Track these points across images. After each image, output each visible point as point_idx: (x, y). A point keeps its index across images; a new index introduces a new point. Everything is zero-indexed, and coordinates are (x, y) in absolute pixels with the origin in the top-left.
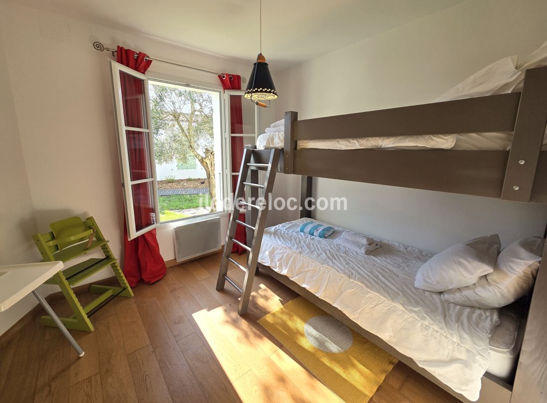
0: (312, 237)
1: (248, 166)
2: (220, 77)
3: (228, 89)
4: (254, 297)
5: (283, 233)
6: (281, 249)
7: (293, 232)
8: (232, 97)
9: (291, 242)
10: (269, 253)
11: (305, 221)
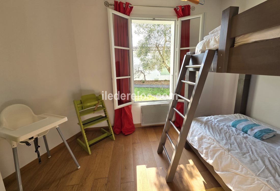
0: (245, 135)
1: (187, 68)
2: (175, 9)
3: (181, 17)
4: (181, 169)
5: (213, 124)
6: (209, 139)
7: (224, 125)
8: (183, 22)
9: (220, 136)
10: (198, 139)
11: (238, 117)
